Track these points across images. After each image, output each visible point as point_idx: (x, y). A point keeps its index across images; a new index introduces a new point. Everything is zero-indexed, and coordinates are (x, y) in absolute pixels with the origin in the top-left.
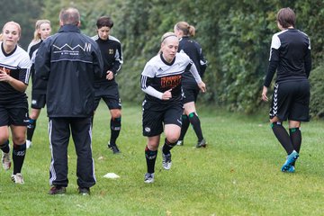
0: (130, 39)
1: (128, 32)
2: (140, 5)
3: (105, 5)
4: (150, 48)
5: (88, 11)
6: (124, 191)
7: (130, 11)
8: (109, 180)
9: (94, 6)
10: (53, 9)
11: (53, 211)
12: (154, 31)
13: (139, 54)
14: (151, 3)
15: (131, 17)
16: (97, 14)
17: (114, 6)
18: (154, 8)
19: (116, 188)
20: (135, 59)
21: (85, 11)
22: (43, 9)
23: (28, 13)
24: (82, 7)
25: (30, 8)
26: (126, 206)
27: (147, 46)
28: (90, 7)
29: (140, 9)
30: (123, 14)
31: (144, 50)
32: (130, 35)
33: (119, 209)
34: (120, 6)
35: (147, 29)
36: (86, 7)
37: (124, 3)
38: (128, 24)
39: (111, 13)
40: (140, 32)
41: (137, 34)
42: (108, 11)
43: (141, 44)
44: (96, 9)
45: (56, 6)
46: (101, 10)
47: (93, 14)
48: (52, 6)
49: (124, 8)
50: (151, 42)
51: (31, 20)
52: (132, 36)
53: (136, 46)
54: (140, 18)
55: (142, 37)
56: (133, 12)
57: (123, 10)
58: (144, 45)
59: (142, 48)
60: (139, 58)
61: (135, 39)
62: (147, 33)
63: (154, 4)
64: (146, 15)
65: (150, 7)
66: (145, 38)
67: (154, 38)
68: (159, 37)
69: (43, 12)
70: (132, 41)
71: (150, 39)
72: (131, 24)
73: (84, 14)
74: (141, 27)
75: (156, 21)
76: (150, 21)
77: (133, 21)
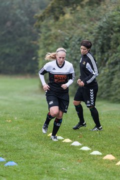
0: (98, 55)
1: (97, 50)
2: (105, 33)
3: (82, 32)
4: (112, 61)
5: (70, 36)
6: (94, 159)
7: (98, 36)
8: (83, 152)
9: (74, 33)
10: (47, 35)
11: (46, 172)
12: (115, 50)
13: (104, 66)
14: (112, 31)
15: (99, 40)
16: (76, 38)
17: (88, 33)
18: (115, 34)
19: (88, 157)
20: (102, 69)
21: (68, 36)
22: (40, 34)
23: (30, 37)
24: (66, 34)
25: (31, 33)
26: (95, 169)
27: (109, 60)
28: (72, 33)
29: (105, 35)
30: (93, 39)
31: (107, 63)
32: (98, 52)
33: (90, 171)
34: (91, 33)
35: (110, 48)
36: (68, 33)
37: (94, 31)
38: (97, 45)
39: (85, 37)
40: (105, 50)
41: (103, 52)
42: (84, 36)
43: (105, 59)
44: (75, 35)
45: (49, 33)
46: (78, 36)
47: (74, 38)
48: (46, 33)
49: (94, 34)
50: (112, 57)
51: (32, 42)
52: (100, 53)
53: (102, 60)
54: (105, 41)
55: (106, 54)
56: (100, 37)
57: (94, 36)
58: (107, 59)
59: (106, 61)
60: (104, 68)
61: (101, 56)
62: (110, 51)
63: (114, 32)
64: (109, 39)
65: (112, 34)
66: (108, 55)
67: (114, 55)
68: (117, 54)
69: (40, 36)
70: (100, 57)
71: (112, 55)
72: (99, 45)
73: (67, 38)
74: (106, 47)
75: (115, 43)
76: (112, 43)
77: (100, 43)
